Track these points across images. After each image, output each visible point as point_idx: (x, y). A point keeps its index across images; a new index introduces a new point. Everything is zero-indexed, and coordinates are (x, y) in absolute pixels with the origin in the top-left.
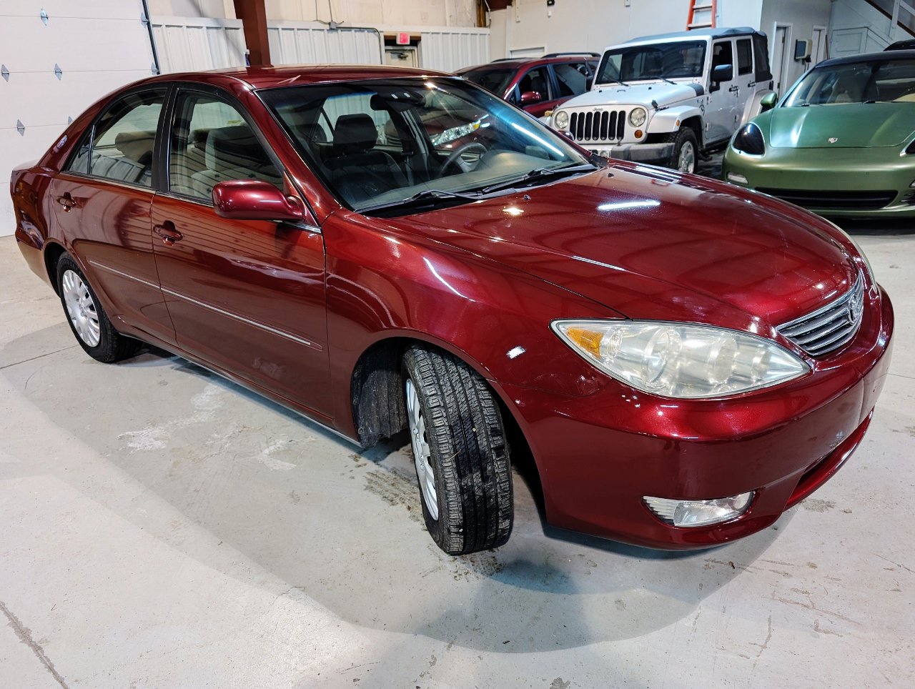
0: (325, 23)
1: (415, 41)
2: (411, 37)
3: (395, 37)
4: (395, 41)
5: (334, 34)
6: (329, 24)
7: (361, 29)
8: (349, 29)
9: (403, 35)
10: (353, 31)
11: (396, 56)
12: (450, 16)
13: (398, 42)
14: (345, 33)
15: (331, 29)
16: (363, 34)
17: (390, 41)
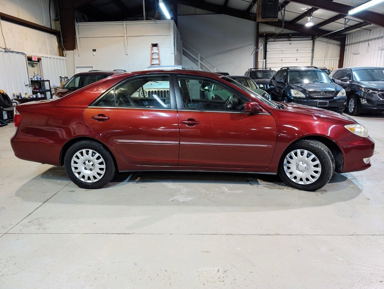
0: (2, 48)
1: (39, 60)
2: (38, 58)
3: (31, 57)
4: (31, 59)
5: (7, 54)
6: (5, 49)
7: (18, 53)
8: (13, 52)
9: (35, 57)
10: (15, 53)
11: (30, 65)
12: (49, 51)
13: (33, 60)
14: (12, 54)
15: (6, 51)
16: (19, 55)
17: (30, 59)
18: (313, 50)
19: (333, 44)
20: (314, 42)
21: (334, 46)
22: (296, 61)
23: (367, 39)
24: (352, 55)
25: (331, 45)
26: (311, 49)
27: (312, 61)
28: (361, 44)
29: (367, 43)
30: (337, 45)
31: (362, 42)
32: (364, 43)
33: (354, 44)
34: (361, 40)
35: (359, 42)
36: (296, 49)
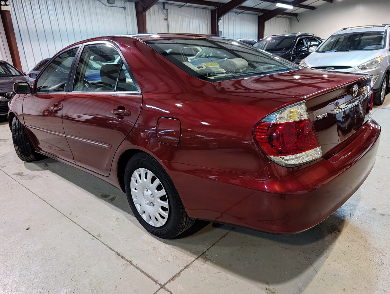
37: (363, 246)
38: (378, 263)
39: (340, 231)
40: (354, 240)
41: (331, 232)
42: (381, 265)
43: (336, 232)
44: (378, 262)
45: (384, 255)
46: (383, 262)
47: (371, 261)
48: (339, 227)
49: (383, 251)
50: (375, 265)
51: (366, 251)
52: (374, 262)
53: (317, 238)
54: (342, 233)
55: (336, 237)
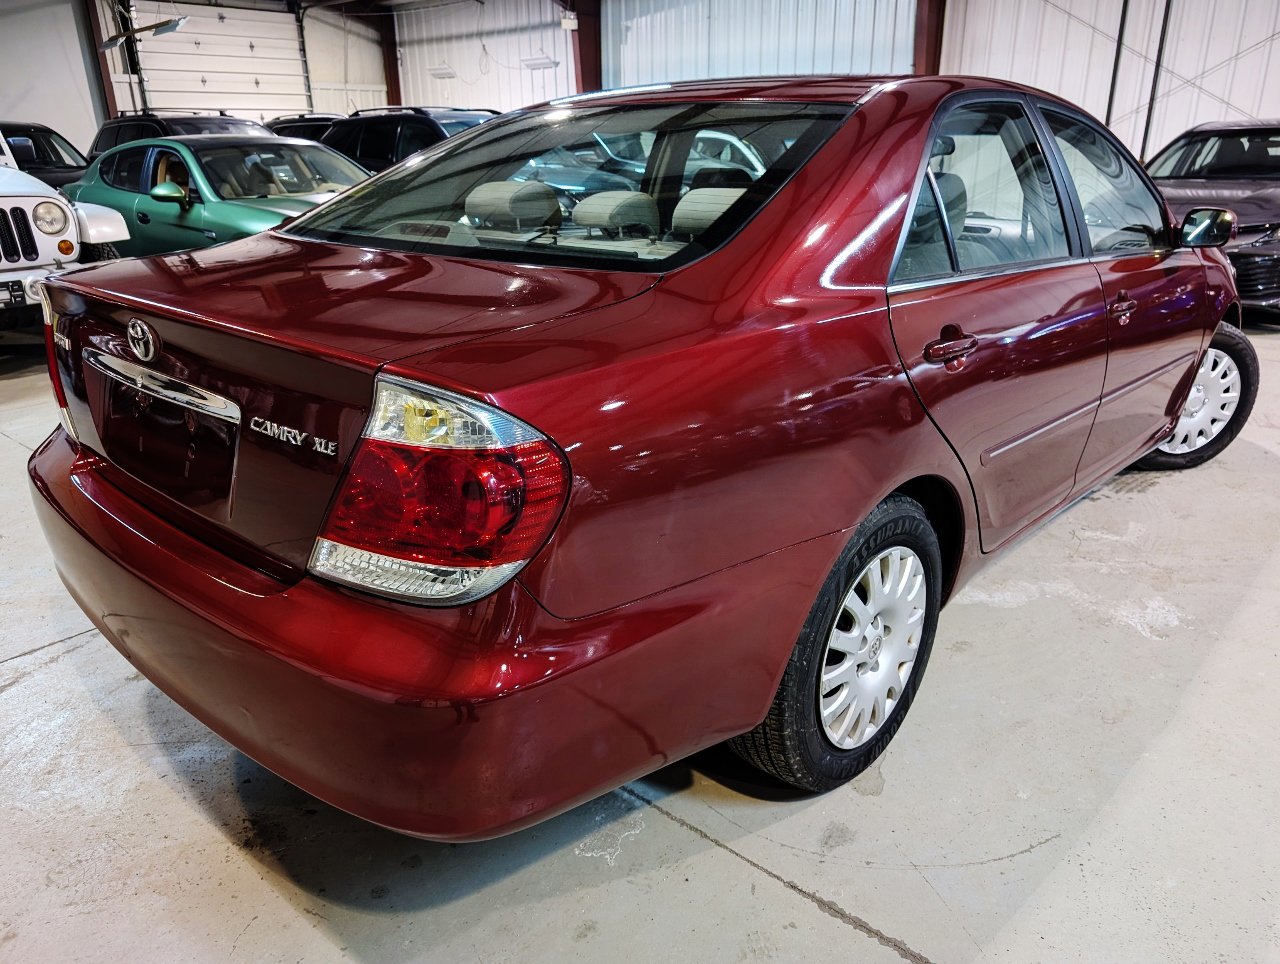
18: (303, 50)
19: (358, 35)
20: (299, 21)
21: (363, 43)
22: (253, 88)
23: (474, 28)
24: (429, 78)
25: (352, 39)
26: (296, 45)
27: (310, 91)
28: (455, 44)
29: (476, 43)
30: (368, 39)
31: (459, 37)
32: (465, 43)
33: (430, 41)
34: (454, 31)
35: (449, 38)
36: (247, 42)
37: (143, 871)
38: (59, 873)
39: (247, 845)
40: (183, 863)
41: (253, 823)
42: (48, 878)
43: (251, 834)
44: (61, 876)
45: (71, 904)
46: (53, 887)
47: (80, 861)
48: (267, 853)
49: (86, 911)
50: (59, 864)
51: (119, 868)
52: (70, 866)
53: (248, 781)
54: (234, 849)
55: (226, 825)
